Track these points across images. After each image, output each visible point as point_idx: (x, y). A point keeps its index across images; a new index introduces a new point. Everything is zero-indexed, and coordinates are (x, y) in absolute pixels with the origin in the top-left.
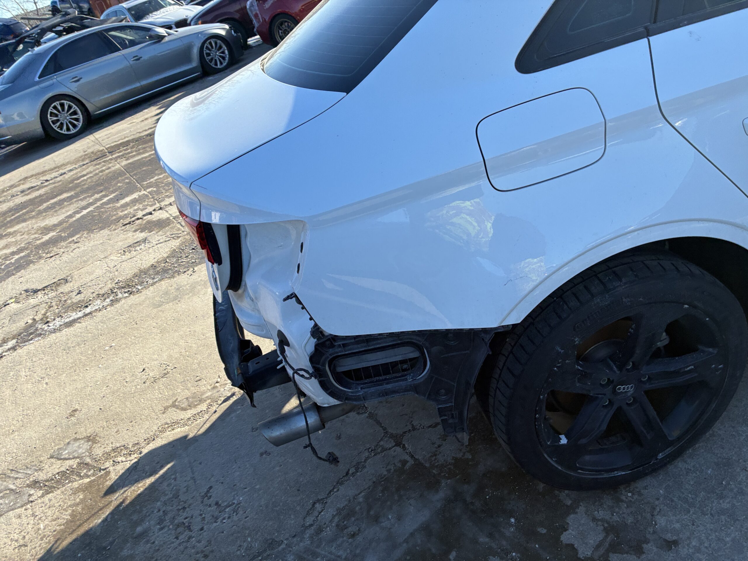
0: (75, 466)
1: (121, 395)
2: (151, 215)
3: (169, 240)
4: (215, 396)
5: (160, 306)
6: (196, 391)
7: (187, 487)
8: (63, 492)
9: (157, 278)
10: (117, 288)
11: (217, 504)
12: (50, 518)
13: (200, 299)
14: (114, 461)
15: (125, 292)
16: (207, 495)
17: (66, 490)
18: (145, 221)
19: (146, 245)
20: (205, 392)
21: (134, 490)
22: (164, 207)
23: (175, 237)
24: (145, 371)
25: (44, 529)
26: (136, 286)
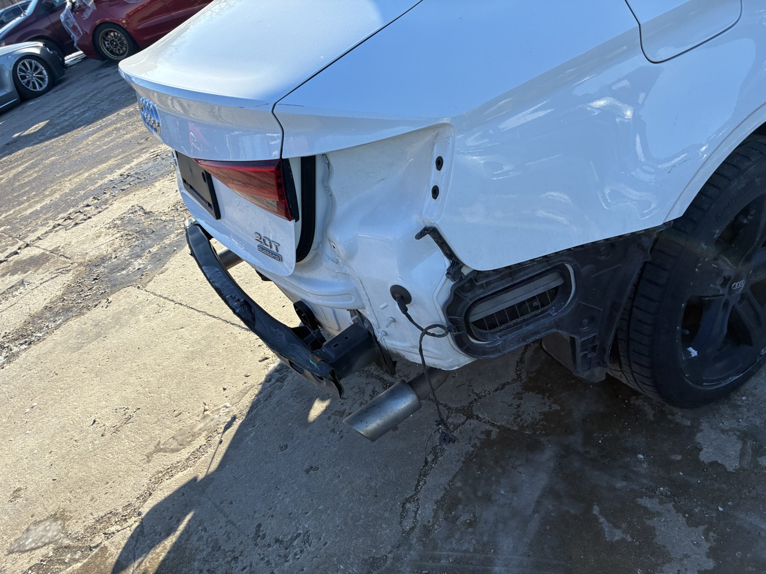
0: (51, 554)
1: (76, 457)
2: (17, 255)
3: (56, 276)
4: (210, 425)
5: (80, 348)
6: (181, 427)
7: (228, 533)
9: (59, 320)
10: (8, 342)
11: (277, 541)
13: (133, 329)
14: (105, 534)
15: (21, 344)
16: (258, 534)
18: (11, 263)
19: (26, 288)
20: (194, 425)
22: (32, 243)
23: (64, 272)
24: (96, 423)
26: (34, 334)
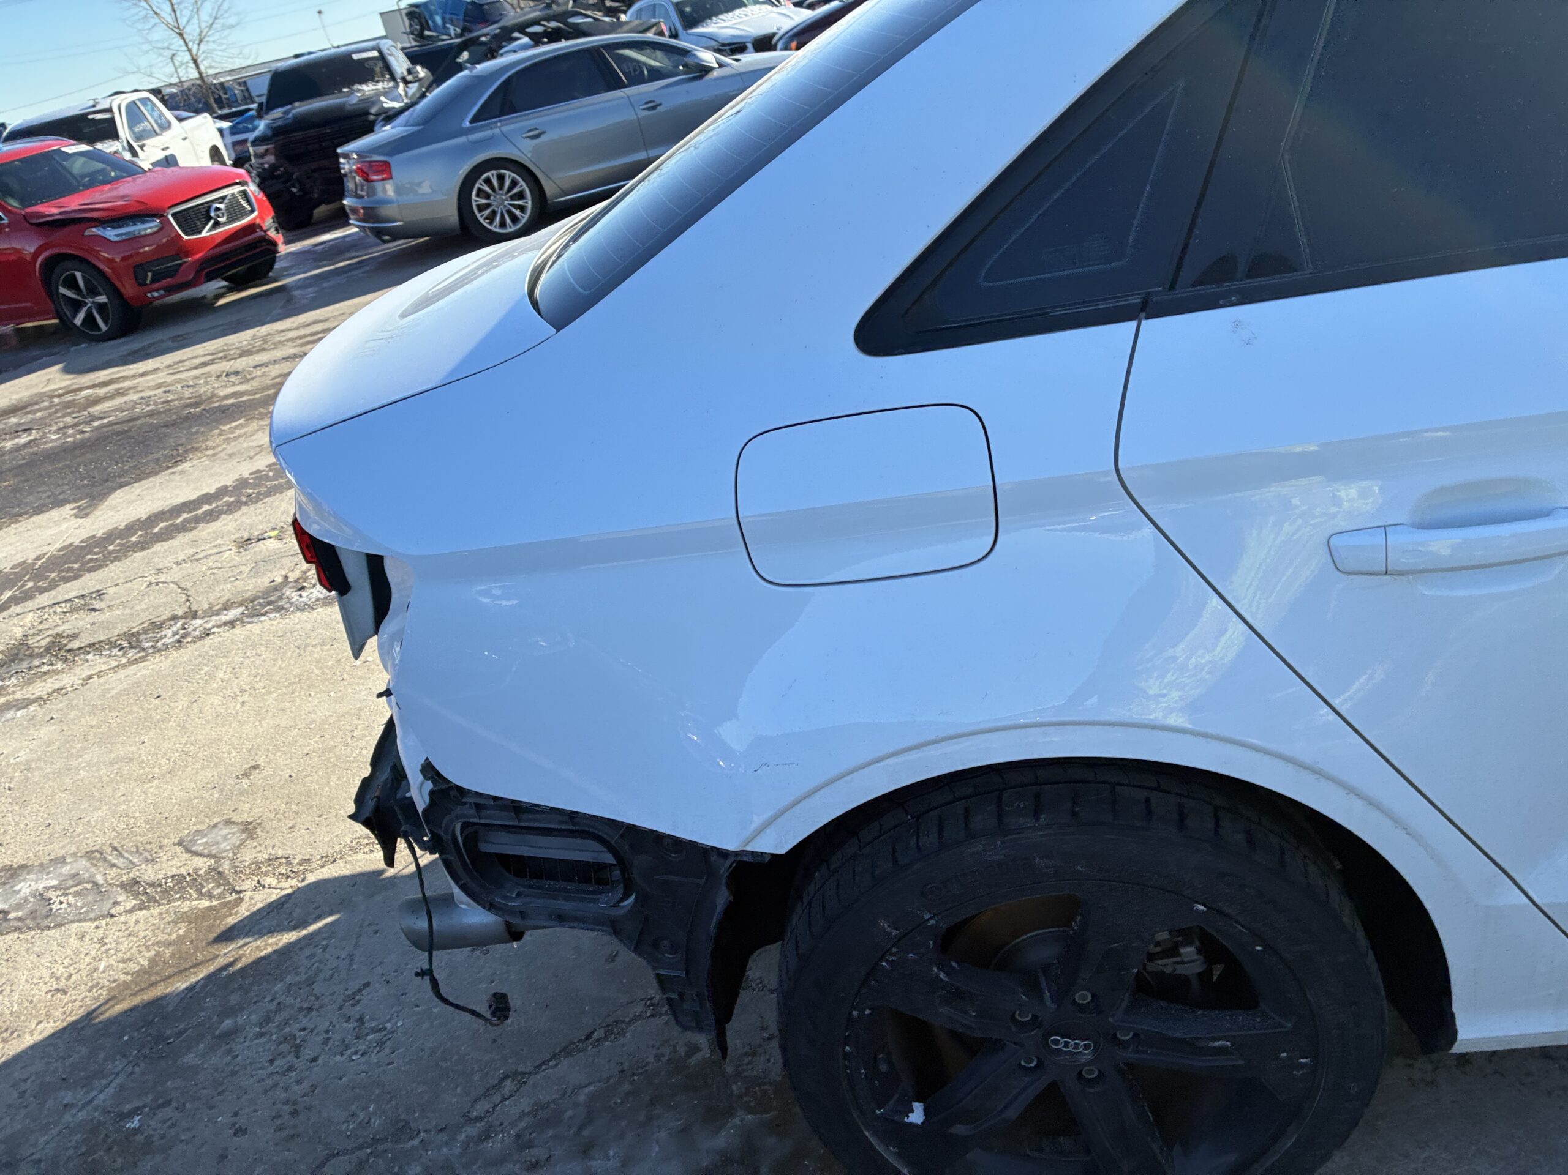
0: (202, 872)
1: (332, 760)
8: (161, 914)
12: (120, 955)
14: (259, 882)
17: (167, 912)
21: (258, 947)
25: (104, 972)
